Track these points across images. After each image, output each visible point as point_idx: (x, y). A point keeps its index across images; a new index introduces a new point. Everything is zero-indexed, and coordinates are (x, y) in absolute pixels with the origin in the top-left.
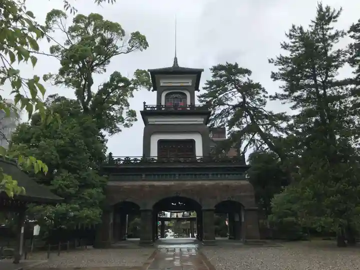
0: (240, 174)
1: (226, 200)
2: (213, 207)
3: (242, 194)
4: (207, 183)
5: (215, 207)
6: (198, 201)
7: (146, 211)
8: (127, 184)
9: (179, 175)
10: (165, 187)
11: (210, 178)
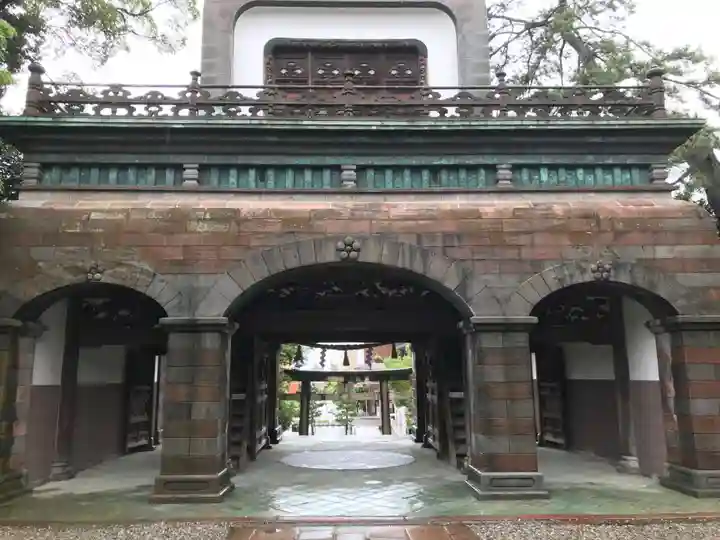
0: (645, 167)
1: (588, 277)
2: (522, 314)
3: (662, 252)
4: (491, 206)
5: (536, 310)
6: (451, 284)
7: (194, 328)
8: (103, 206)
9: (361, 169)
10: (290, 221)
11: (504, 184)
